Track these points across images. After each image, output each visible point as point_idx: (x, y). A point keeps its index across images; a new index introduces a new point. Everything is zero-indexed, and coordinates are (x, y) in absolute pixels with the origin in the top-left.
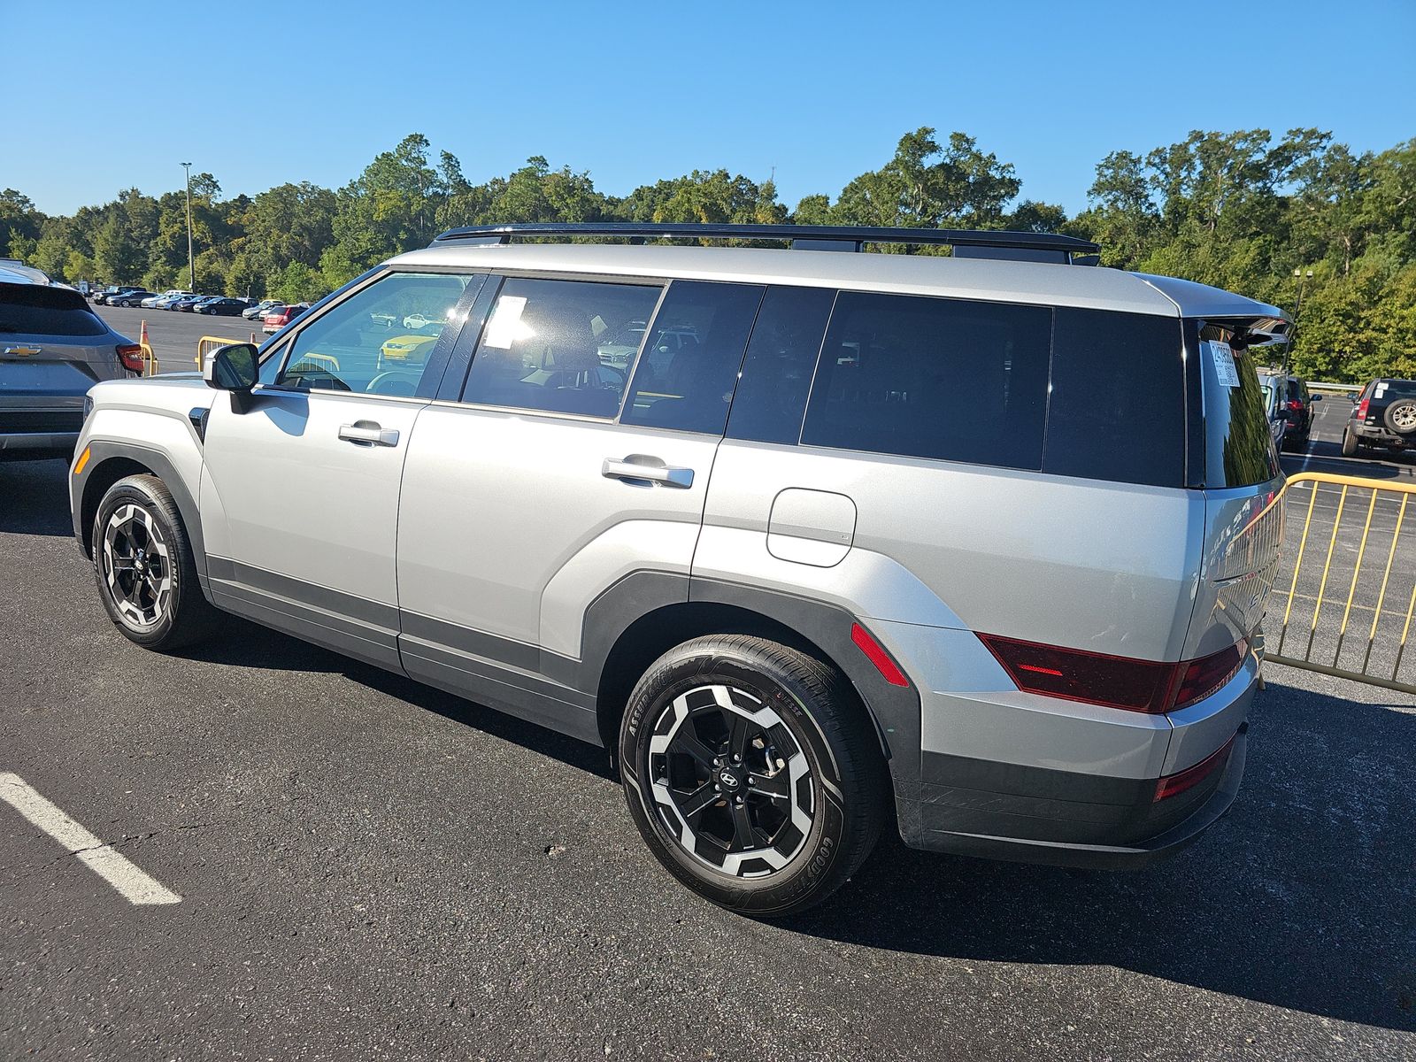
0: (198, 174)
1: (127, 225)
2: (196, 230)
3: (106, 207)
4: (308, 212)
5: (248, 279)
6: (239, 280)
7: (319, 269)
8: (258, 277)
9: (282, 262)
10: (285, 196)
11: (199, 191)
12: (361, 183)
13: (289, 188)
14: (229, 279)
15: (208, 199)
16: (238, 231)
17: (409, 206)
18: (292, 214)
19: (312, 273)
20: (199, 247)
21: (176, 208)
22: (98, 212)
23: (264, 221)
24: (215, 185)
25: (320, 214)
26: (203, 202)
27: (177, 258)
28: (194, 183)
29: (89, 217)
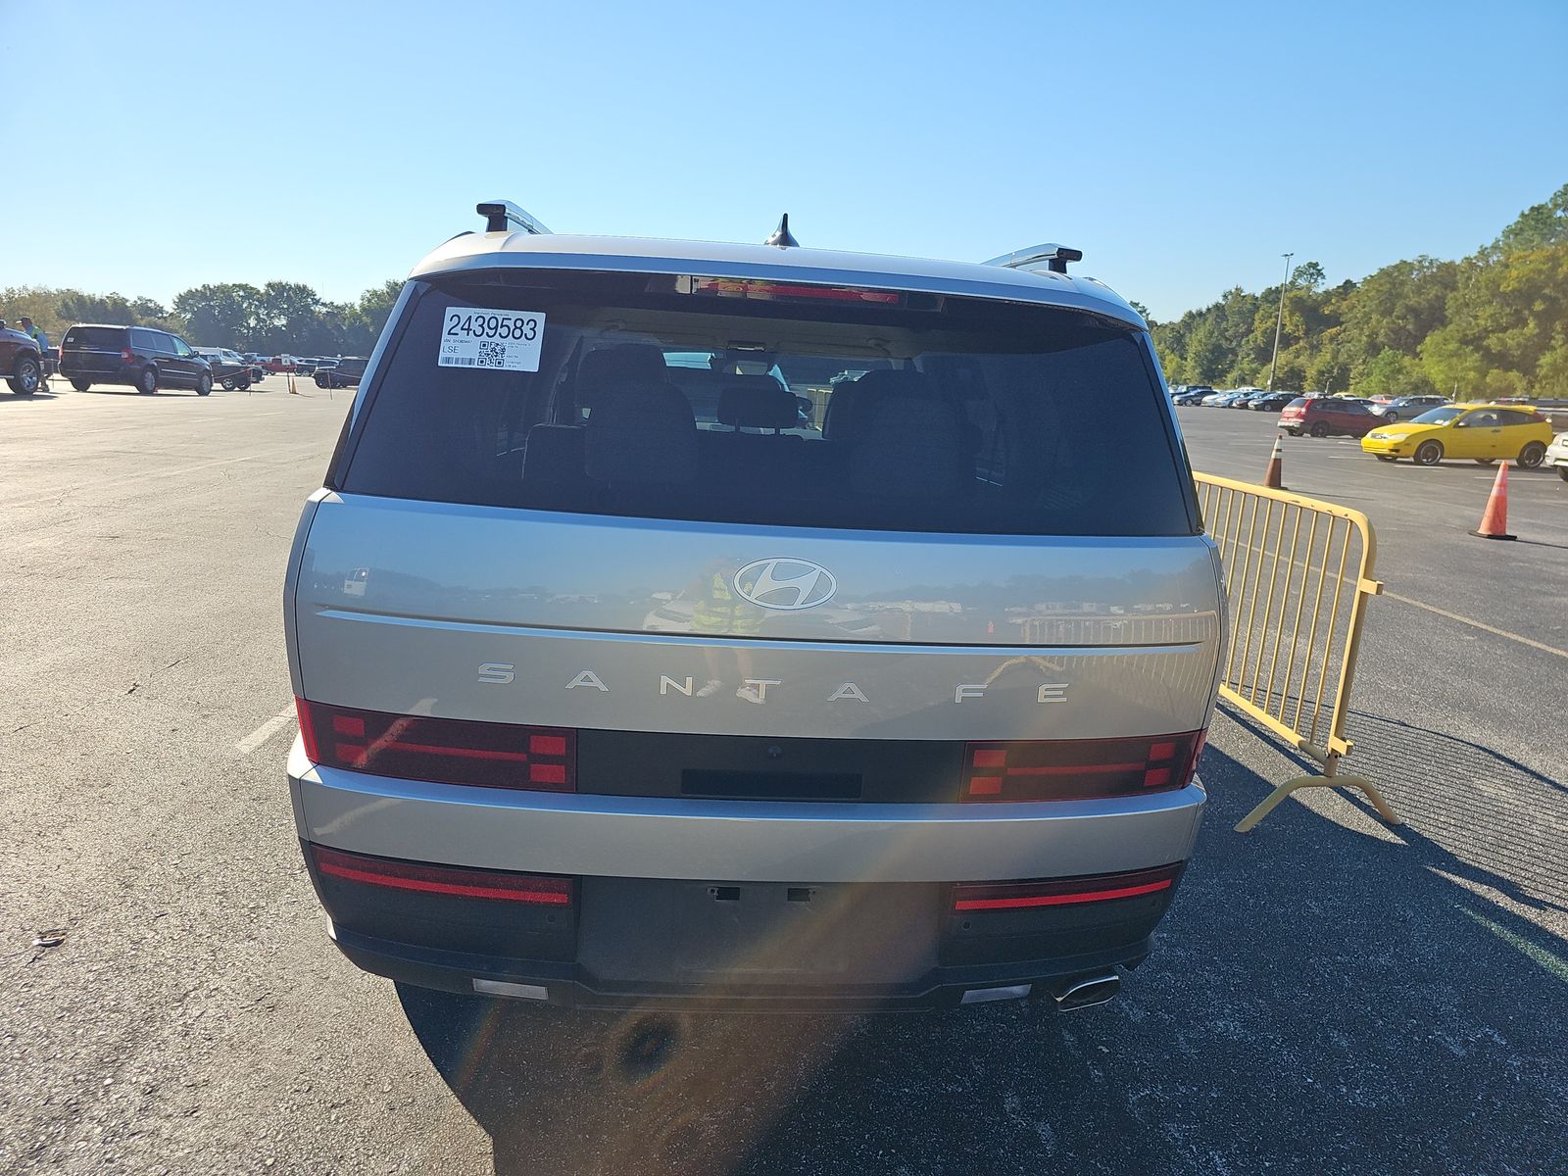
0: (1303, 263)
1: (1224, 325)
2: (1292, 323)
3: (1208, 309)
4: (1419, 290)
5: (1330, 372)
6: (1321, 373)
7: (1416, 355)
8: (1345, 370)
9: (1374, 349)
10: (1393, 280)
11: (1301, 282)
12: (1495, 247)
13: (1403, 267)
14: (1311, 372)
15: (1309, 289)
16: (1334, 320)
17: (1554, 268)
18: (1399, 296)
19: (1407, 361)
20: (1287, 341)
21: (1276, 301)
22: (1200, 314)
23: (1364, 307)
24: (1320, 273)
25: (1434, 291)
26: (1302, 293)
27: (1264, 355)
28: (1299, 272)
29: (1193, 319)
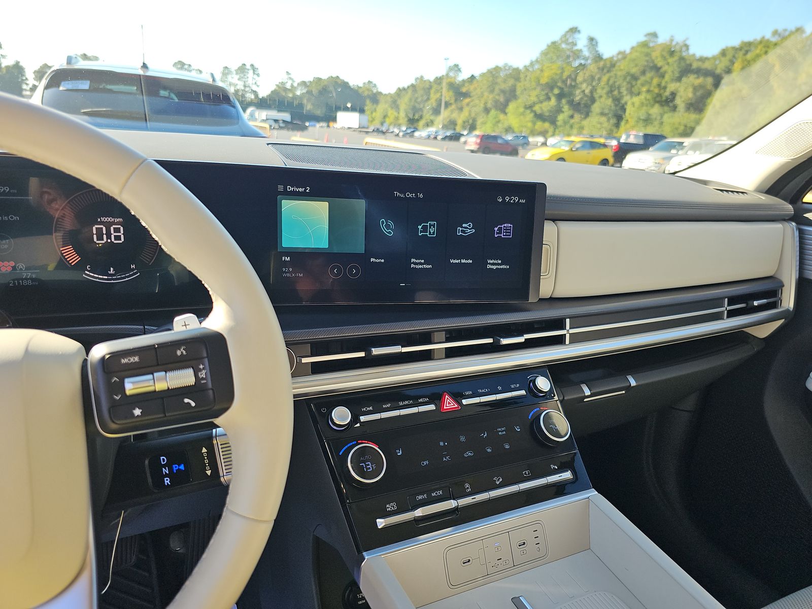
0: (452, 64)
1: (416, 95)
2: (447, 95)
3: (408, 87)
4: (505, 81)
5: (468, 122)
6: (464, 122)
7: (506, 114)
8: (474, 120)
9: (487, 110)
10: (494, 73)
11: (451, 74)
12: (537, 61)
13: (497, 69)
14: (460, 122)
15: (455, 78)
16: (466, 95)
17: (562, 73)
18: (496, 83)
19: (502, 116)
20: (447, 105)
21: (440, 84)
22: (404, 89)
23: (481, 89)
24: (459, 70)
25: (511, 82)
26: (452, 80)
27: (436, 111)
28: (451, 69)
29: (401, 91)
